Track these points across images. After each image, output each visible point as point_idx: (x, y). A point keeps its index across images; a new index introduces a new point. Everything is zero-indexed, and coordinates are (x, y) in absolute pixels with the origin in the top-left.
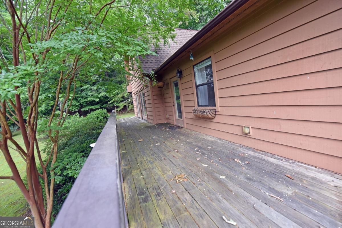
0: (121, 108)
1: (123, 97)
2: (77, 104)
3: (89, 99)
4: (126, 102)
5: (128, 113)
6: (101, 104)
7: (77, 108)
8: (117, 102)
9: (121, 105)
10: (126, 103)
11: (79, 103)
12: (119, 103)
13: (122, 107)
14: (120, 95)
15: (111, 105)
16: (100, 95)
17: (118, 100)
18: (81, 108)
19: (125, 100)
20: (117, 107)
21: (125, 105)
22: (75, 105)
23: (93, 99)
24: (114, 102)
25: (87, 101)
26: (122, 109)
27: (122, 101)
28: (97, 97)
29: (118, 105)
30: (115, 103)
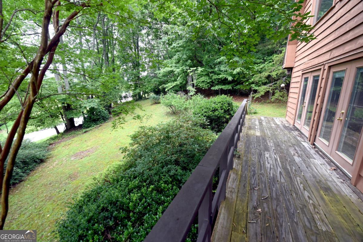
0: (260, 95)
1: (269, 77)
2: (208, 81)
3: (221, 76)
4: (271, 86)
5: (269, 103)
6: (235, 84)
7: (207, 86)
8: (257, 84)
9: (262, 89)
10: (271, 88)
11: (211, 80)
12: (259, 86)
13: (263, 93)
14: (264, 73)
15: (248, 88)
16: (235, 72)
17: (259, 81)
18: (212, 86)
19: (270, 82)
20: (255, 91)
21: (267, 90)
22: (206, 82)
23: (225, 76)
24: (253, 83)
25: (219, 79)
26: (262, 96)
27: (265, 84)
28: (231, 74)
29: (257, 88)
30: (253, 85)
